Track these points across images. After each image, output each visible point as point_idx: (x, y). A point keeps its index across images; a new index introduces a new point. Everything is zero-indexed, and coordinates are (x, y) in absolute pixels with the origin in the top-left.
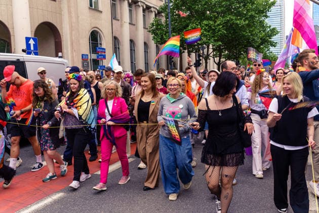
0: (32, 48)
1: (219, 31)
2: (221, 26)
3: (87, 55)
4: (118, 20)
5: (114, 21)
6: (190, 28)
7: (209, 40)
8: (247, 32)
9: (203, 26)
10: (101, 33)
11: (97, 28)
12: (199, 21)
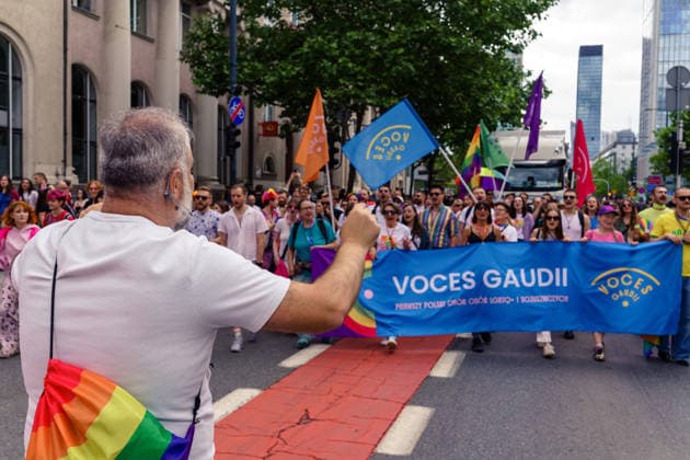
1: (394, 63)
2: (401, 51)
4: (96, 18)
6: (306, 50)
7: (362, 89)
8: (476, 75)
9: (346, 47)
10: (18, 43)
11: (2, 24)
12: (336, 32)
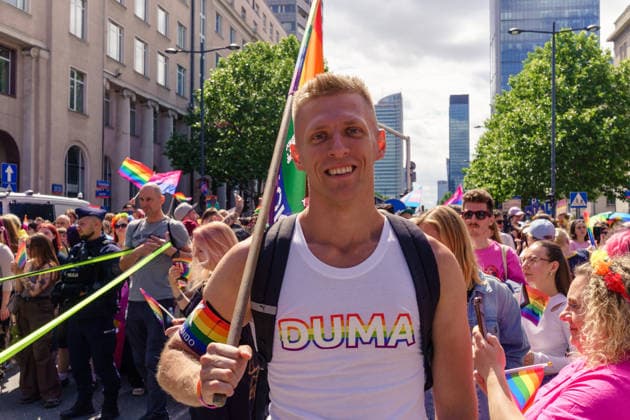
0: (9, 179)
3: (61, 186)
4: (112, 128)
5: (106, 130)
10: (84, 150)
11: (79, 141)
